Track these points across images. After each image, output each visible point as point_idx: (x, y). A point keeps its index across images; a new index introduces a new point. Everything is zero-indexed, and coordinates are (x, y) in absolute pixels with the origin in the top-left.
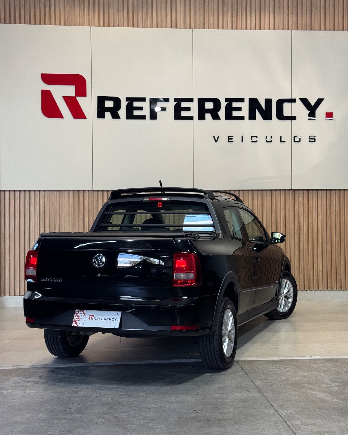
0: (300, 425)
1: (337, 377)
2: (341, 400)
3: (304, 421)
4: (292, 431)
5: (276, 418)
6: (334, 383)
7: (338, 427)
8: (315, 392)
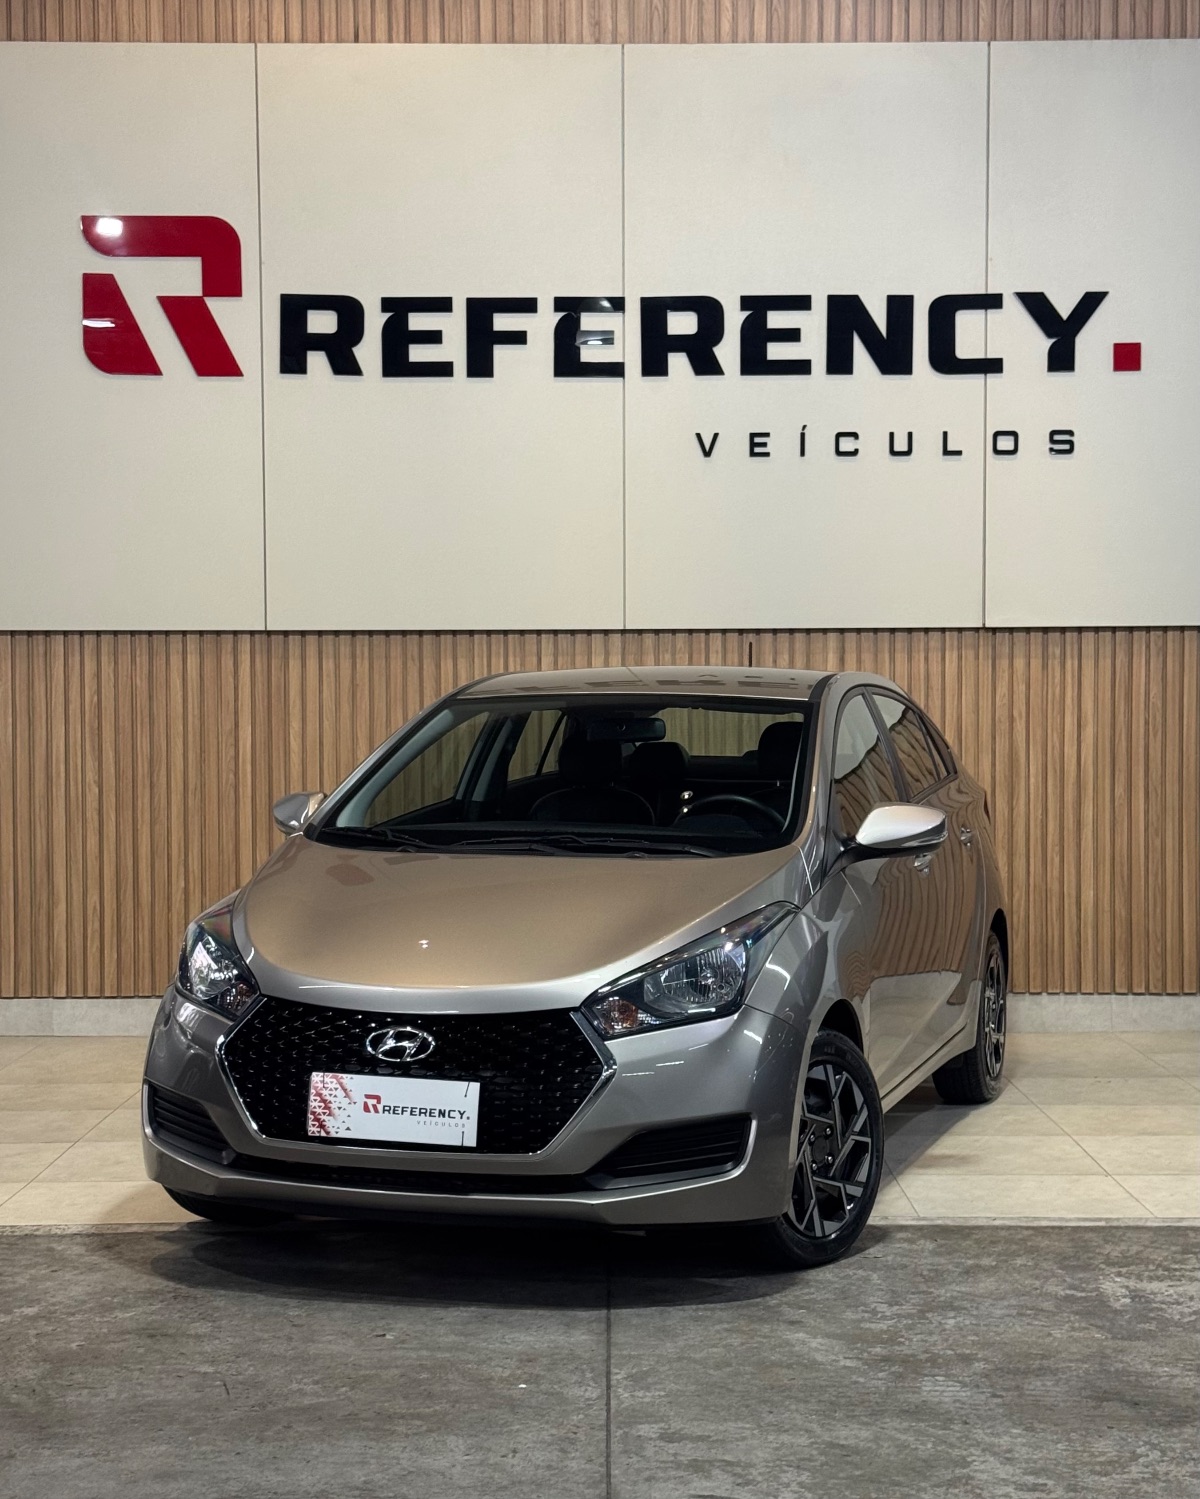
0: (651, 1439)
1: (923, 1287)
2: (864, 1364)
3: (676, 1425)
4: (608, 1456)
5: (586, 1416)
6: (891, 1305)
7: (777, 1449)
8: (801, 1335)
